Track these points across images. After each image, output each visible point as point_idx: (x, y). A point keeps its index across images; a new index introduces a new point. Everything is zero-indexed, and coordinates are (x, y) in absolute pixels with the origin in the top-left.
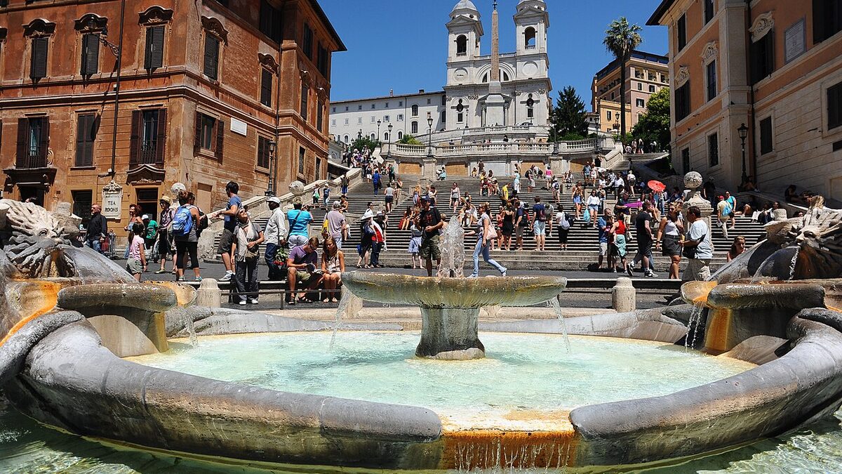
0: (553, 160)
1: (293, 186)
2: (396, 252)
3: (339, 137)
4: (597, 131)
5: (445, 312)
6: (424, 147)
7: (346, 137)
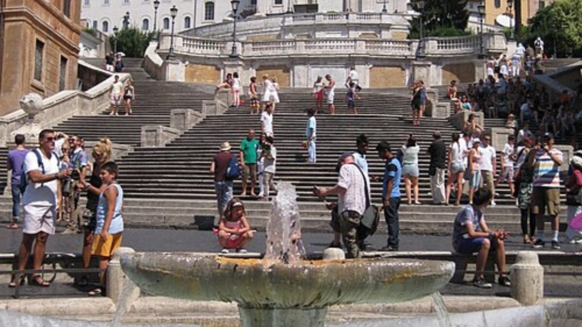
0: (419, 66)
1: (26, 101)
2: (184, 204)
3: (95, 23)
4: (481, 24)
5: (275, 313)
6: (225, 42)
7: (105, 24)
